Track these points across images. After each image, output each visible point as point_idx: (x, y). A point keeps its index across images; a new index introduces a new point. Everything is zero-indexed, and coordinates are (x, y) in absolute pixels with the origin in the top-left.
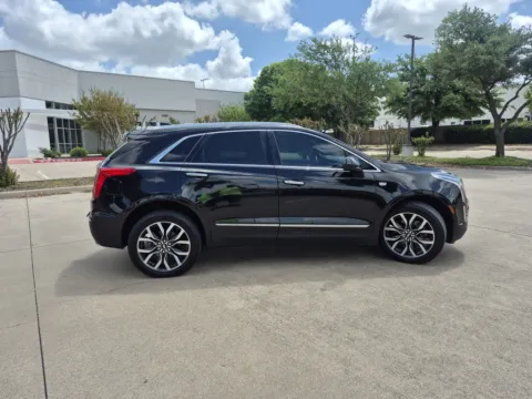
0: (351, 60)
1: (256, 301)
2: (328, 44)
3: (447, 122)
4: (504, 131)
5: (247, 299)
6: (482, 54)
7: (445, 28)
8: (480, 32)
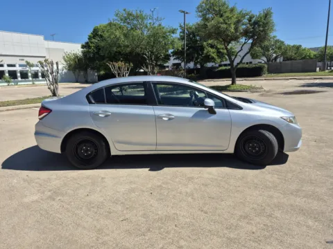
0: (148, 25)
2: (134, 13)
4: (236, 70)
6: (222, 23)
7: (202, 6)
8: (220, 10)
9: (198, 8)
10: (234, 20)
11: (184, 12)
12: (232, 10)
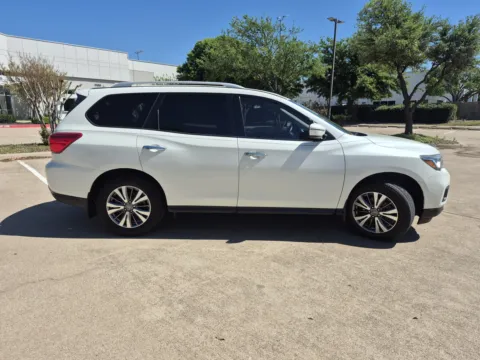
1: (181, 307)
2: (259, 22)
3: (360, 101)
4: (413, 111)
5: (170, 304)
6: (399, 38)
7: (366, 12)
8: (396, 18)
9: (360, 14)
10: (419, 32)
11: (335, 20)
12: (417, 18)
